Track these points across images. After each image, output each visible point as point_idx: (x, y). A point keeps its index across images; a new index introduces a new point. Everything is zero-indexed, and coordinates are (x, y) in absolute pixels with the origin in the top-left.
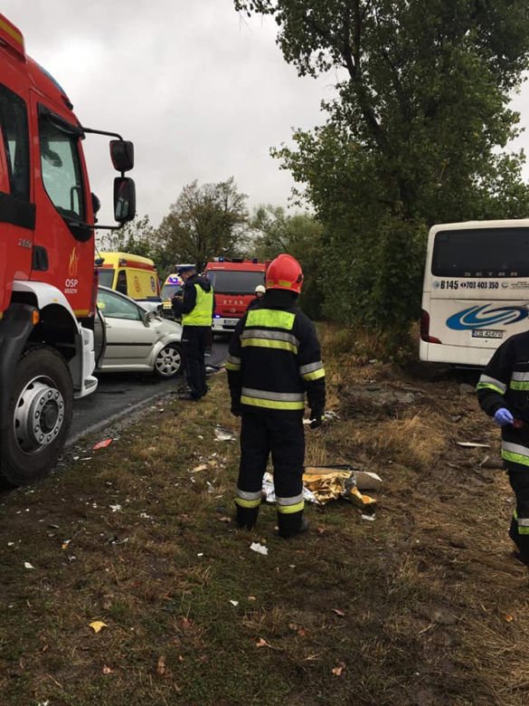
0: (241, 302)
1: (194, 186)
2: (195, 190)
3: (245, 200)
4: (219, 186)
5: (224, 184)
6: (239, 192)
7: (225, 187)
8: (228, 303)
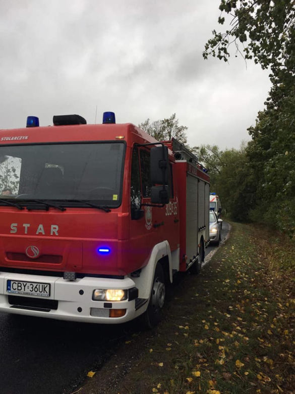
0: (54, 229)
1: (147, 124)
2: (148, 127)
3: (185, 131)
4: (163, 122)
5: (167, 120)
6: (179, 125)
7: (169, 123)
8: (21, 230)
